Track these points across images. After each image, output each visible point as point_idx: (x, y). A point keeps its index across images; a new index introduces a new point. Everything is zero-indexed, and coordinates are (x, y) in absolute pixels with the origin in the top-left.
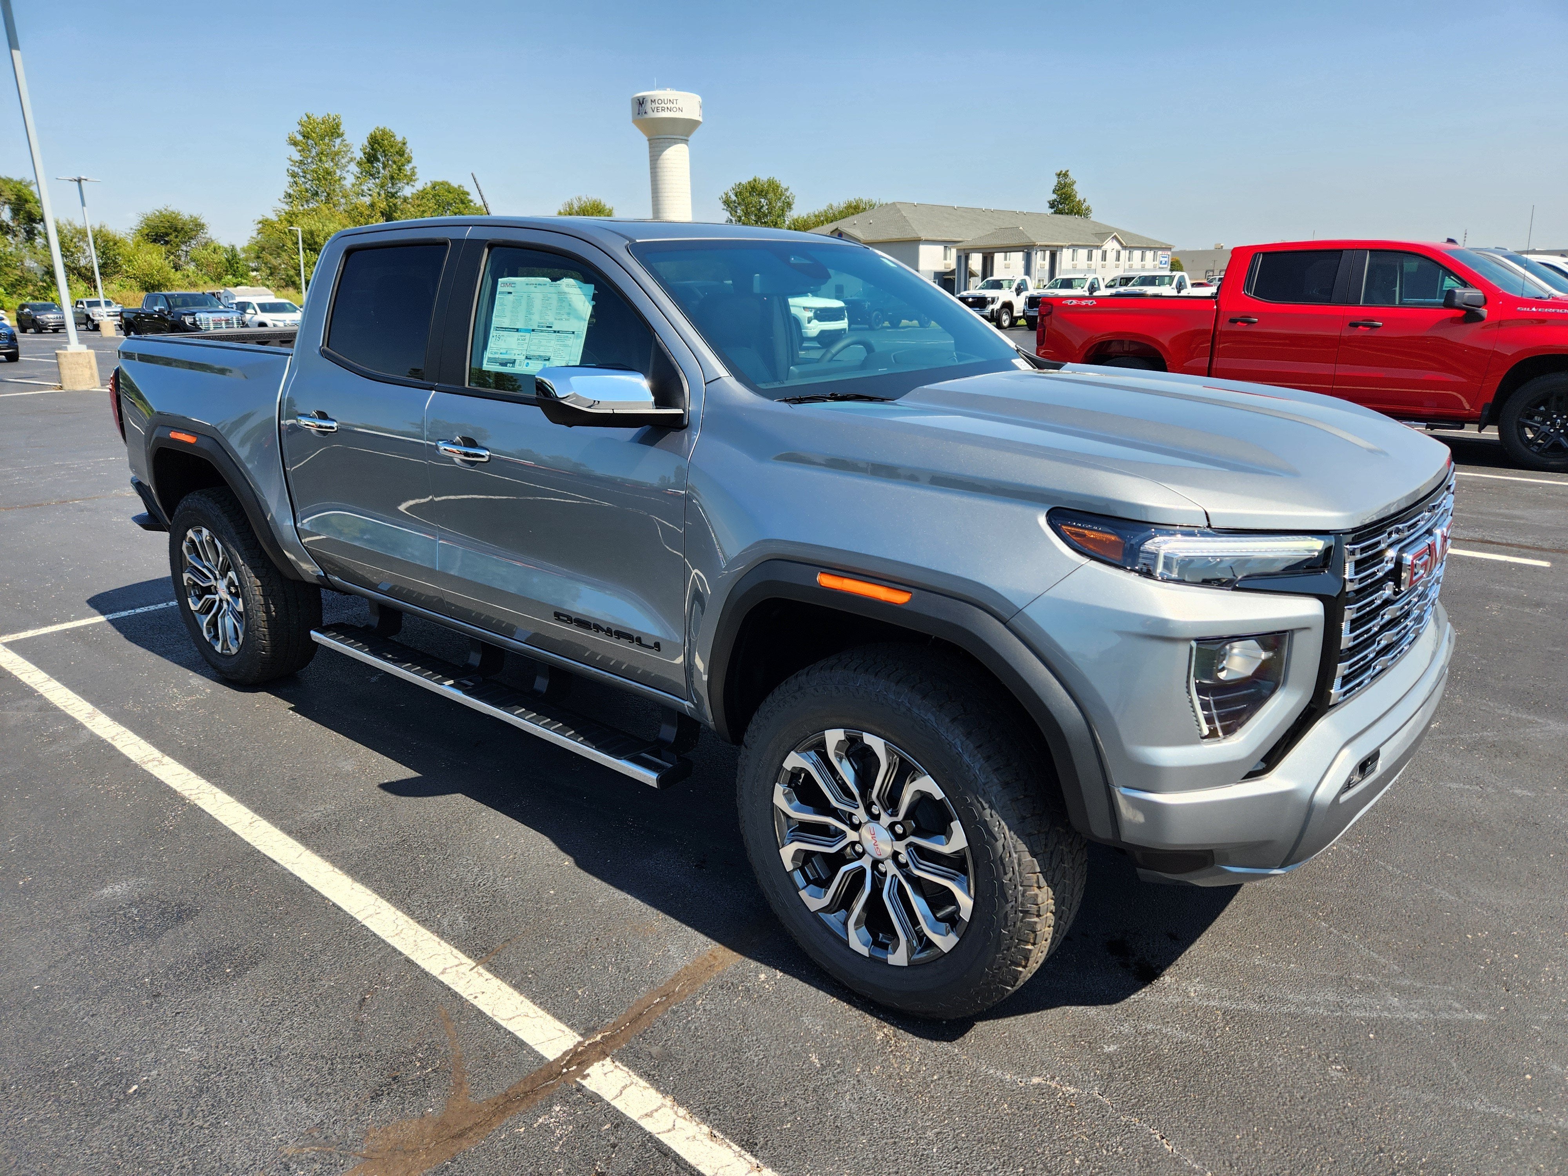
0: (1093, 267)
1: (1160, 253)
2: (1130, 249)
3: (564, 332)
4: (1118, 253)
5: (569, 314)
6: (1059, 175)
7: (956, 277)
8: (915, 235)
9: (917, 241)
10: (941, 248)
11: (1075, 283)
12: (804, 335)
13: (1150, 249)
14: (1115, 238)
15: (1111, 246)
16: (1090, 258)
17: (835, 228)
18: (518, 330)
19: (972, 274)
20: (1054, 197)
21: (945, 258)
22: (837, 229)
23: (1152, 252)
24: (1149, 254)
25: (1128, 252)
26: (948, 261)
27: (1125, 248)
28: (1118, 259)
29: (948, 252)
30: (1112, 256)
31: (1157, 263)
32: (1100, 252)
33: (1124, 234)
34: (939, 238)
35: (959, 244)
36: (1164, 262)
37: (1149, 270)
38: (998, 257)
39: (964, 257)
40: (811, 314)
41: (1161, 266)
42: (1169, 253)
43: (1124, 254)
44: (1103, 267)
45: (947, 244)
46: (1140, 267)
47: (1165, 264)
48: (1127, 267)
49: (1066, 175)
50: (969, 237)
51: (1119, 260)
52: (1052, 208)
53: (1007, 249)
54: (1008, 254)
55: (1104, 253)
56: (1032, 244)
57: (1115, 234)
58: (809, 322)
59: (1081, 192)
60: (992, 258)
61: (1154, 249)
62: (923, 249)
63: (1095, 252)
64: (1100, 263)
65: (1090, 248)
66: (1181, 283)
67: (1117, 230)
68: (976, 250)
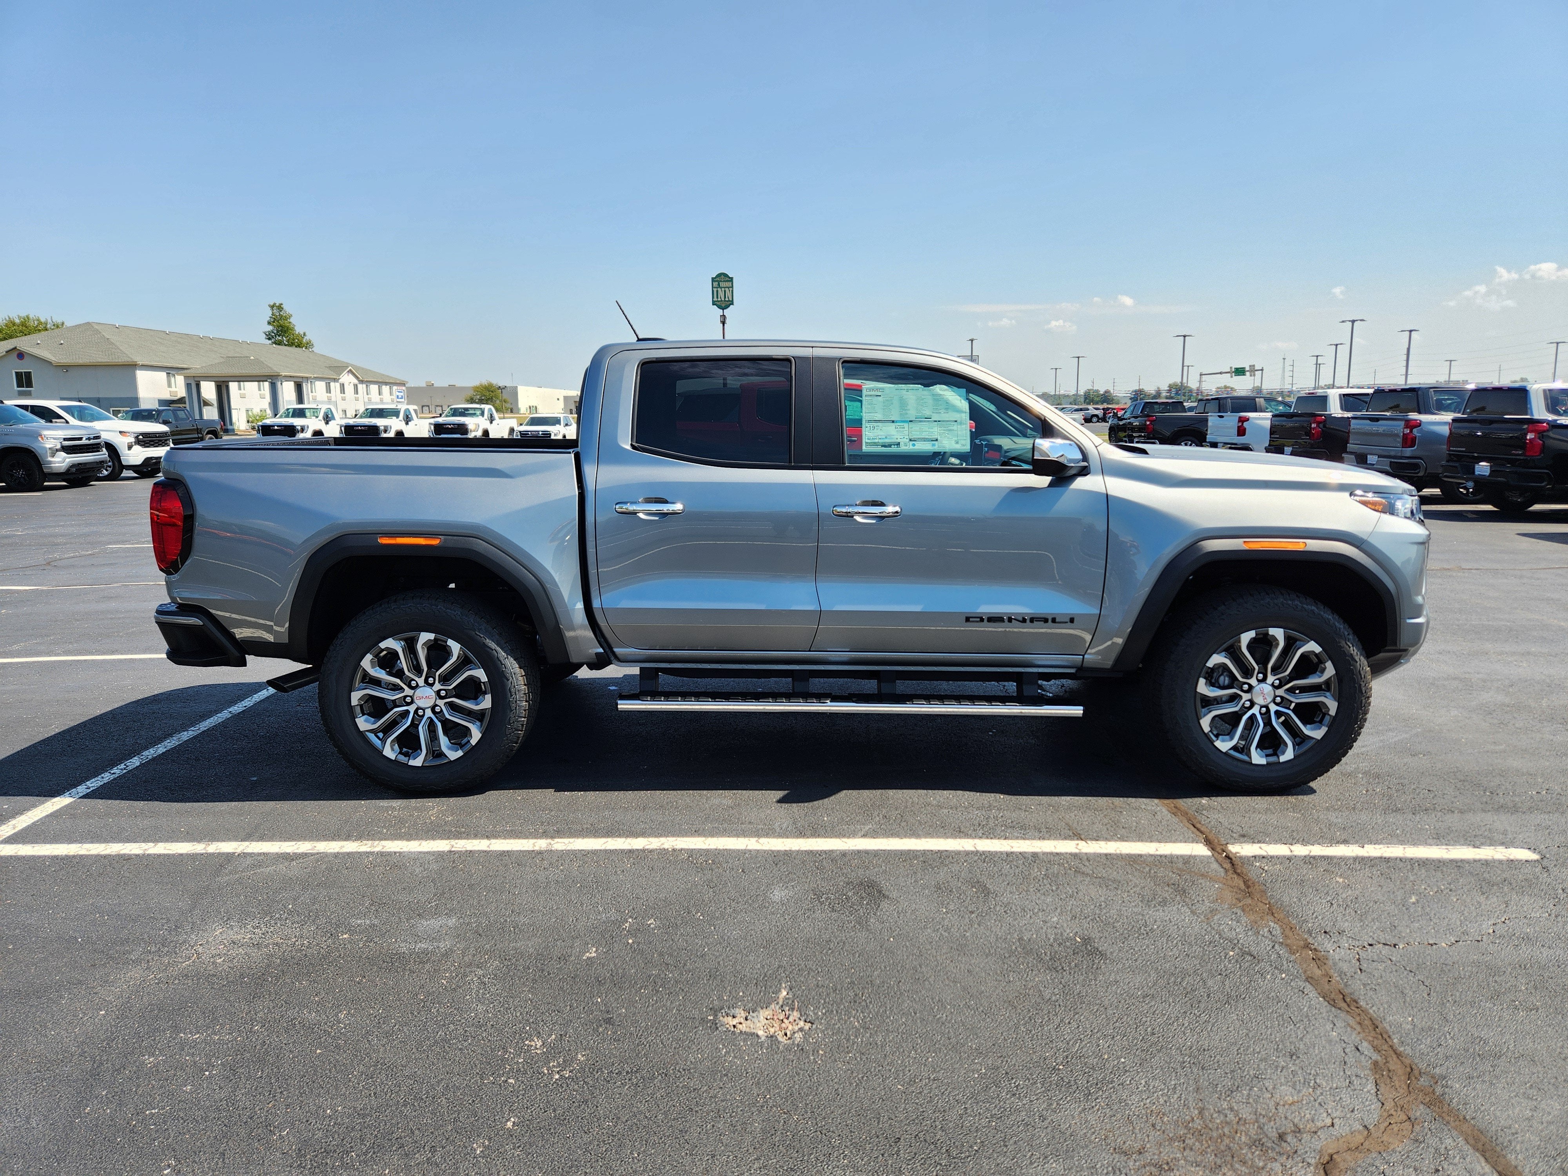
0: (333, 399)
1: (395, 388)
2: (368, 383)
4: (356, 386)
6: (272, 307)
7: (187, 405)
8: (129, 360)
9: (133, 366)
10: (163, 375)
11: (308, 413)
13: (386, 384)
14: (350, 371)
15: (347, 379)
16: (328, 390)
17: (12, 347)
18: (893, 422)
19: (207, 404)
20: (270, 328)
21: (169, 385)
22: (15, 348)
23: (388, 387)
24: (386, 389)
25: (364, 386)
26: (173, 389)
27: (362, 382)
28: (356, 392)
29: (173, 379)
30: (349, 389)
31: (394, 397)
32: (338, 385)
33: (358, 368)
34: (160, 364)
35: (186, 371)
36: (400, 397)
37: (387, 403)
38: (233, 386)
39: (193, 385)
41: (398, 400)
42: (404, 388)
43: (362, 388)
44: (344, 399)
45: (171, 371)
46: (378, 400)
47: (402, 398)
48: (366, 400)
49: (280, 308)
50: (197, 365)
51: (357, 394)
52: (269, 339)
53: (241, 379)
54: (242, 383)
55: (342, 386)
56: (276, 374)
57: (350, 368)
59: (299, 326)
60: (227, 387)
61: (391, 384)
62: (142, 376)
63: (332, 384)
64: (340, 396)
65: (328, 381)
66: (491, 415)
67: (352, 365)
68: (207, 378)
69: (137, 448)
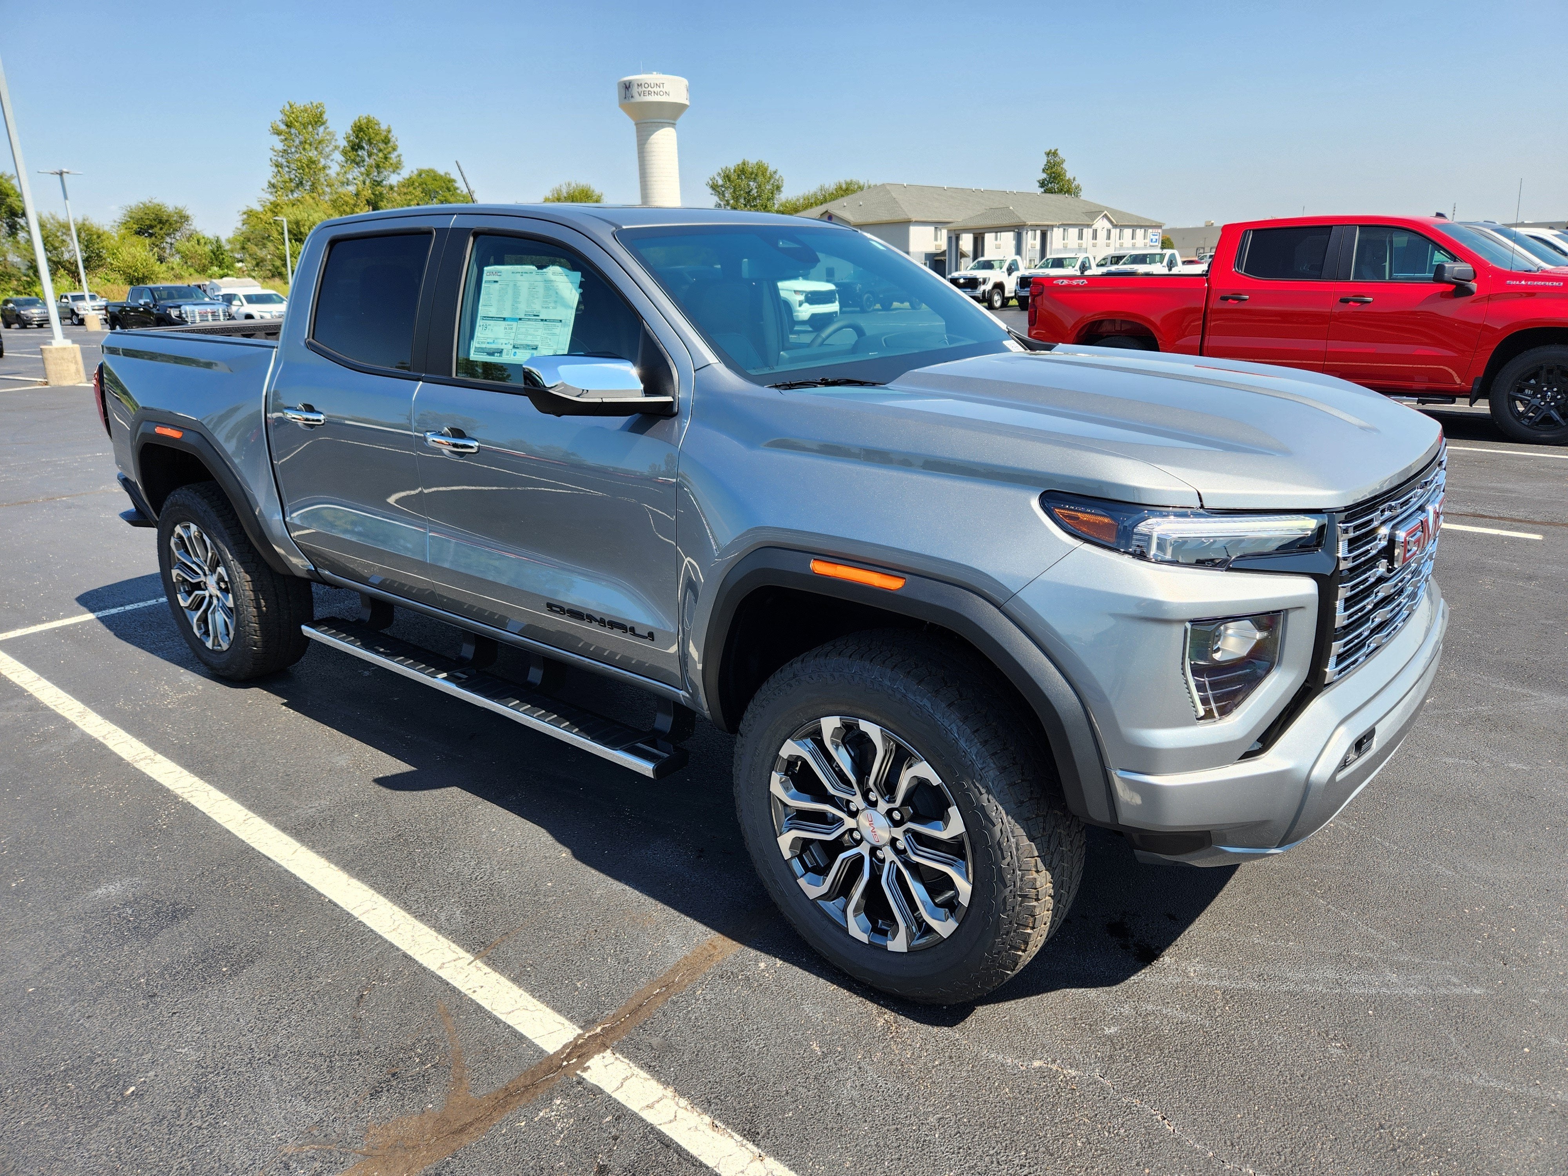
0: (1084, 246)
1: (1150, 230)
2: (1121, 227)
3: (550, 321)
4: (1109, 231)
5: (556, 302)
6: (1048, 154)
7: (947, 258)
8: (906, 217)
9: (908, 223)
10: (932, 229)
11: (1065, 263)
12: (796, 319)
13: (1141, 227)
14: (1106, 216)
15: (1101, 224)
16: (1081, 237)
17: (825, 210)
18: (504, 319)
19: (963, 255)
20: (1044, 176)
21: (936, 239)
22: (827, 211)
23: (1143, 230)
24: (1140, 232)
25: (1118, 230)
26: (939, 242)
27: (1115, 226)
28: (1109, 238)
29: (939, 233)
30: (1102, 235)
31: (1148, 241)
32: (1090, 231)
33: (1114, 212)
34: (929, 220)
35: (949, 225)
36: (1154, 240)
37: (1139, 249)
38: (989, 238)
39: (954, 238)
40: (802, 298)
41: (1152, 244)
42: (1160, 231)
43: (1115, 232)
44: (1094, 245)
45: (938, 225)
46: (1131, 246)
47: (1156, 242)
48: (1118, 246)
49: (1055, 154)
50: (959, 218)
51: (1109, 239)
52: (1042, 187)
53: (998, 229)
54: (999, 234)
55: (1095, 232)
56: (1023, 224)
57: (1106, 212)
58: (800, 305)
60: (983, 239)
61: (1146, 227)
62: (914, 230)
63: (1085, 230)
64: (1091, 241)
65: (1081, 227)
66: (1172, 261)
67: (1107, 208)
68: (967, 230)
69: (806, 306)
